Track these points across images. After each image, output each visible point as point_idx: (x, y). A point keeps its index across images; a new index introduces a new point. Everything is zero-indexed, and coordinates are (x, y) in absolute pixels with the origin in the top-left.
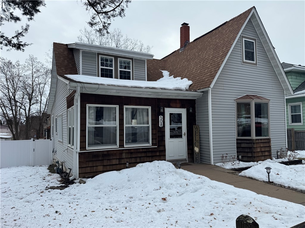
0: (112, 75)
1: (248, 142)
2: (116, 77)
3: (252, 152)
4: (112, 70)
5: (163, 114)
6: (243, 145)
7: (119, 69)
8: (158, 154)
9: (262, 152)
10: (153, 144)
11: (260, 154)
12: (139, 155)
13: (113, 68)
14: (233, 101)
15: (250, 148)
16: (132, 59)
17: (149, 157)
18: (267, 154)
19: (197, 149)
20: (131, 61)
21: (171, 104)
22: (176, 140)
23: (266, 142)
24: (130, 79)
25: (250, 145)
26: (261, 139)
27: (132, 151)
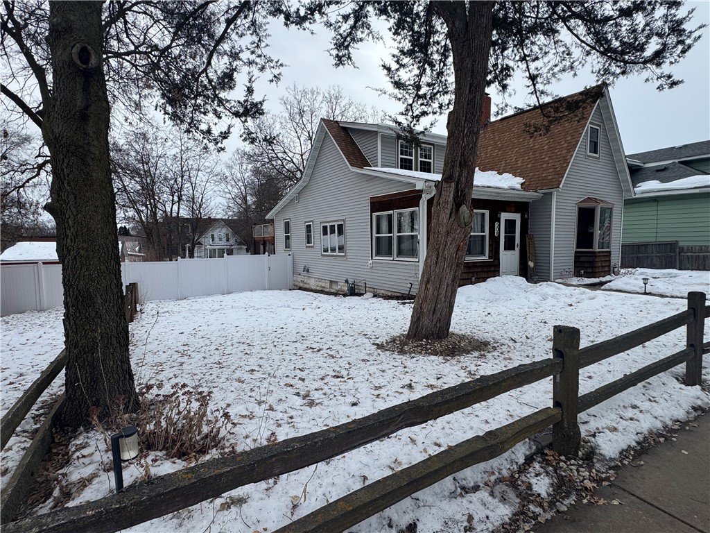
0: (412, 166)
1: (589, 255)
2: (416, 170)
3: (592, 267)
4: (412, 160)
5: (499, 220)
6: (582, 259)
7: (420, 159)
8: (493, 269)
9: (602, 266)
10: (490, 258)
11: (600, 270)
12: (477, 270)
13: (413, 158)
14: (574, 205)
15: (590, 262)
16: (433, 145)
17: (485, 272)
18: (606, 269)
19: (531, 264)
20: (432, 147)
21: (507, 208)
22: (509, 253)
23: (606, 256)
24: (430, 172)
25: (591, 259)
26: (603, 252)
27: (470, 265)
